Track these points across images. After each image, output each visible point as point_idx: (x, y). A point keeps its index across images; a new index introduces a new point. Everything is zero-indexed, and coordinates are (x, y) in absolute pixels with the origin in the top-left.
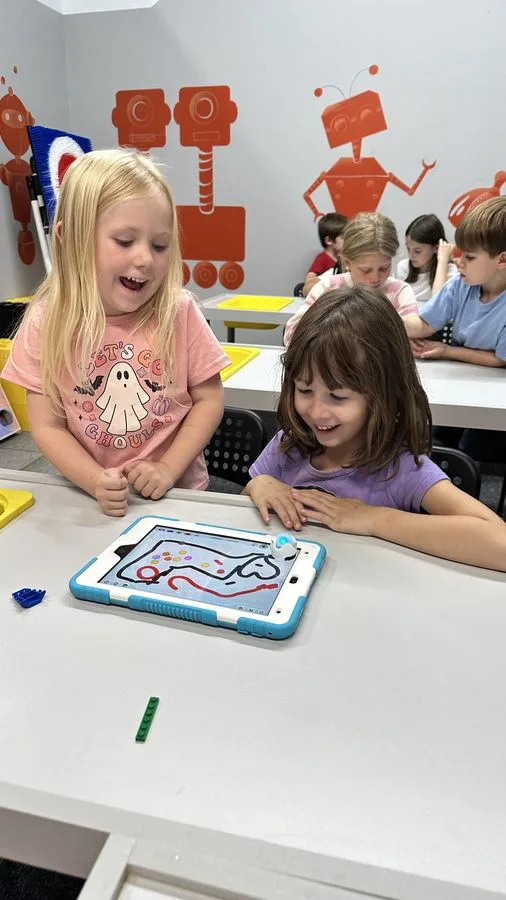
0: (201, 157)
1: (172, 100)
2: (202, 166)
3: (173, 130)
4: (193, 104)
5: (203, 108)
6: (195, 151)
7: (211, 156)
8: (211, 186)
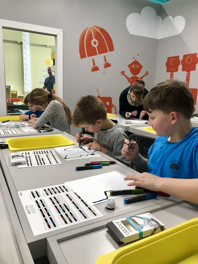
0: (187, 74)
1: (181, 59)
2: (187, 77)
3: (180, 67)
4: (187, 59)
5: (189, 60)
6: (186, 72)
7: (190, 74)
8: (189, 82)
